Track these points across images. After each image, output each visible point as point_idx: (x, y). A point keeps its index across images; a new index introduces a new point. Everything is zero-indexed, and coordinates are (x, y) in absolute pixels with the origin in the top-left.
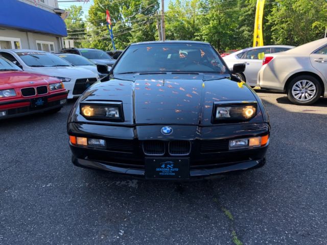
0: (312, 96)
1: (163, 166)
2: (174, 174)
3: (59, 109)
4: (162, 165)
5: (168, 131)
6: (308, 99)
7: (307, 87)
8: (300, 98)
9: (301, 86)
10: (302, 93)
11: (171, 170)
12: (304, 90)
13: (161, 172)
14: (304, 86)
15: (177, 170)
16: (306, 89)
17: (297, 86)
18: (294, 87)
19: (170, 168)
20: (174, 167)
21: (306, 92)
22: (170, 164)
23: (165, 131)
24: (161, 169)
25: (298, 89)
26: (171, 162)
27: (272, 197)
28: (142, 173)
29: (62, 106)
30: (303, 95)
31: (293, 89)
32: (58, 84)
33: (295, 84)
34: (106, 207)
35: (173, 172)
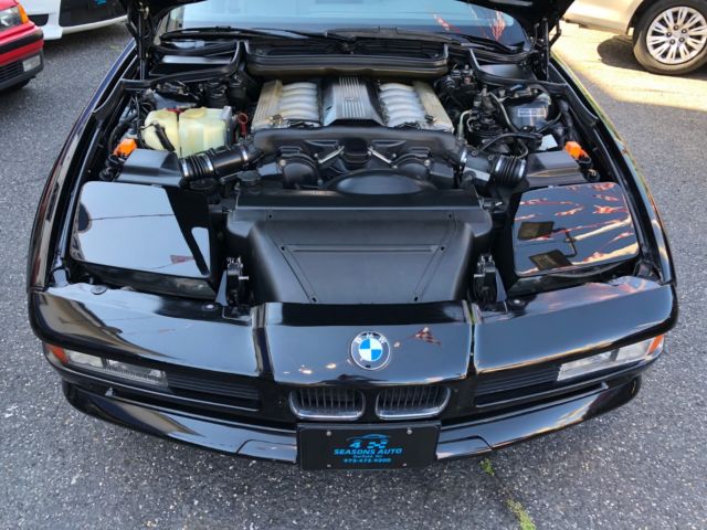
0: (694, 53)
2: (389, 460)
4: (352, 442)
5: (375, 353)
6: (684, 58)
7: (688, 25)
8: (665, 55)
9: (671, 24)
10: (672, 42)
11: (381, 452)
12: (677, 35)
13: (351, 456)
14: (680, 22)
15: (399, 451)
16: (684, 31)
17: (662, 22)
18: (655, 25)
19: (377, 449)
21: (682, 40)
22: (378, 441)
23: (366, 355)
24: (349, 452)
25: (664, 30)
29: (33, 74)
30: (673, 49)
31: (652, 28)
32: (9, 11)
33: (659, 18)
35: (385, 456)
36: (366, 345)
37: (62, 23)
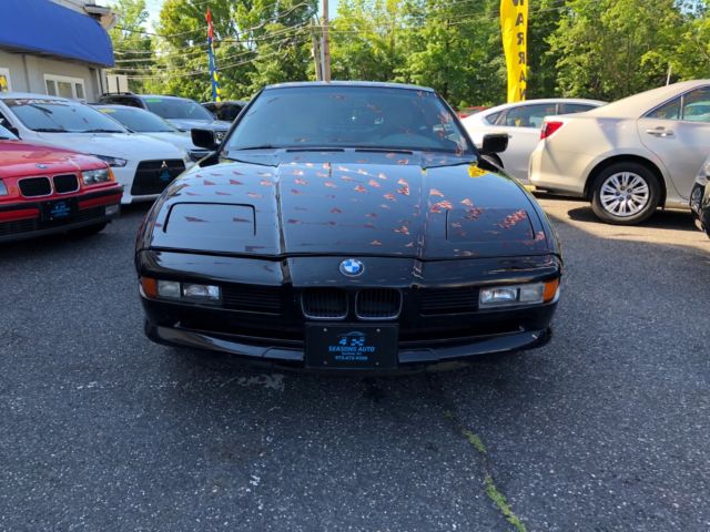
0: (640, 207)
1: (344, 342)
2: (366, 358)
3: (102, 226)
4: (340, 339)
5: (354, 268)
6: (633, 211)
7: (631, 186)
8: (617, 209)
9: (618, 185)
10: (621, 200)
11: (360, 349)
12: (624, 194)
13: (339, 353)
14: (625, 184)
15: (372, 349)
16: (629, 191)
17: (610, 184)
18: (605, 187)
19: (357, 345)
20: (366, 344)
21: (629, 198)
22: (358, 338)
23: (349, 269)
24: (338, 349)
25: (613, 191)
26: (360, 334)
27: (563, 407)
28: (298, 356)
29: (109, 220)
30: (623, 204)
31: (603, 189)
32: (101, 171)
33: (608, 181)
34: (219, 430)
35: (364, 354)
36: (350, 264)
37: (133, 193)
